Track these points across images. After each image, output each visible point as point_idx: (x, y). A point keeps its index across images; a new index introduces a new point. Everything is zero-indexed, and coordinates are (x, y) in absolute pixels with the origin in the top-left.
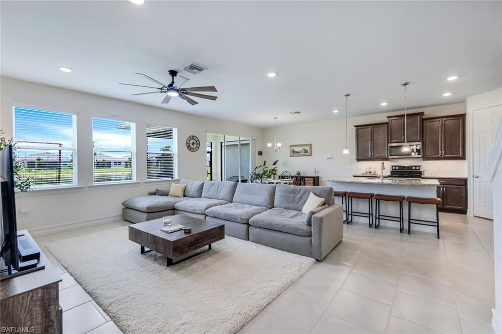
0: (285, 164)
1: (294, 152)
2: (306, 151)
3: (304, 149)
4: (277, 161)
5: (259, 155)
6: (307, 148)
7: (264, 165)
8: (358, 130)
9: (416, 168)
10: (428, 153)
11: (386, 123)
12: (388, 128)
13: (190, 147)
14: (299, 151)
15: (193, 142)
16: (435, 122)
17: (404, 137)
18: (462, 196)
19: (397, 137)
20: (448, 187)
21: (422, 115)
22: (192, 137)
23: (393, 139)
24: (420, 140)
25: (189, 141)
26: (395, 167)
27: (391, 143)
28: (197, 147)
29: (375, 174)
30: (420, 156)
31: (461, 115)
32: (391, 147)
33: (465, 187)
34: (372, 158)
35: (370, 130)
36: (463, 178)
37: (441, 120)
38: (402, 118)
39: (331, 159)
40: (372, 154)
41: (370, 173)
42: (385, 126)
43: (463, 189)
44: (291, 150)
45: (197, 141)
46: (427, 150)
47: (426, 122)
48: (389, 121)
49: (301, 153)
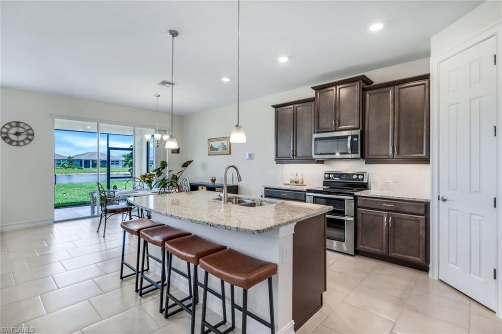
1: (212, 148)
2: (224, 148)
3: (222, 144)
4: (191, 162)
5: (173, 152)
8: (278, 112)
9: (358, 177)
10: (373, 149)
11: (312, 100)
12: (314, 107)
13: (10, 139)
14: (217, 147)
15: (16, 131)
16: (384, 92)
17: (335, 121)
18: (419, 235)
19: (326, 122)
20: (396, 217)
21: (363, 81)
22: (14, 124)
23: (321, 126)
24: (358, 127)
25: (8, 129)
26: (329, 174)
27: (318, 132)
28: (27, 139)
29: (302, 184)
30: (358, 155)
31: (427, 77)
32: (316, 139)
33: (425, 219)
34: (295, 158)
35: (292, 112)
36: (421, 200)
37: (393, 89)
38: (333, 90)
39: (251, 159)
40: (295, 152)
41: (296, 182)
42: (312, 105)
43: (421, 222)
44: (209, 145)
45: (27, 131)
46: (370, 145)
47: (369, 94)
48: (316, 94)
49: (219, 150)
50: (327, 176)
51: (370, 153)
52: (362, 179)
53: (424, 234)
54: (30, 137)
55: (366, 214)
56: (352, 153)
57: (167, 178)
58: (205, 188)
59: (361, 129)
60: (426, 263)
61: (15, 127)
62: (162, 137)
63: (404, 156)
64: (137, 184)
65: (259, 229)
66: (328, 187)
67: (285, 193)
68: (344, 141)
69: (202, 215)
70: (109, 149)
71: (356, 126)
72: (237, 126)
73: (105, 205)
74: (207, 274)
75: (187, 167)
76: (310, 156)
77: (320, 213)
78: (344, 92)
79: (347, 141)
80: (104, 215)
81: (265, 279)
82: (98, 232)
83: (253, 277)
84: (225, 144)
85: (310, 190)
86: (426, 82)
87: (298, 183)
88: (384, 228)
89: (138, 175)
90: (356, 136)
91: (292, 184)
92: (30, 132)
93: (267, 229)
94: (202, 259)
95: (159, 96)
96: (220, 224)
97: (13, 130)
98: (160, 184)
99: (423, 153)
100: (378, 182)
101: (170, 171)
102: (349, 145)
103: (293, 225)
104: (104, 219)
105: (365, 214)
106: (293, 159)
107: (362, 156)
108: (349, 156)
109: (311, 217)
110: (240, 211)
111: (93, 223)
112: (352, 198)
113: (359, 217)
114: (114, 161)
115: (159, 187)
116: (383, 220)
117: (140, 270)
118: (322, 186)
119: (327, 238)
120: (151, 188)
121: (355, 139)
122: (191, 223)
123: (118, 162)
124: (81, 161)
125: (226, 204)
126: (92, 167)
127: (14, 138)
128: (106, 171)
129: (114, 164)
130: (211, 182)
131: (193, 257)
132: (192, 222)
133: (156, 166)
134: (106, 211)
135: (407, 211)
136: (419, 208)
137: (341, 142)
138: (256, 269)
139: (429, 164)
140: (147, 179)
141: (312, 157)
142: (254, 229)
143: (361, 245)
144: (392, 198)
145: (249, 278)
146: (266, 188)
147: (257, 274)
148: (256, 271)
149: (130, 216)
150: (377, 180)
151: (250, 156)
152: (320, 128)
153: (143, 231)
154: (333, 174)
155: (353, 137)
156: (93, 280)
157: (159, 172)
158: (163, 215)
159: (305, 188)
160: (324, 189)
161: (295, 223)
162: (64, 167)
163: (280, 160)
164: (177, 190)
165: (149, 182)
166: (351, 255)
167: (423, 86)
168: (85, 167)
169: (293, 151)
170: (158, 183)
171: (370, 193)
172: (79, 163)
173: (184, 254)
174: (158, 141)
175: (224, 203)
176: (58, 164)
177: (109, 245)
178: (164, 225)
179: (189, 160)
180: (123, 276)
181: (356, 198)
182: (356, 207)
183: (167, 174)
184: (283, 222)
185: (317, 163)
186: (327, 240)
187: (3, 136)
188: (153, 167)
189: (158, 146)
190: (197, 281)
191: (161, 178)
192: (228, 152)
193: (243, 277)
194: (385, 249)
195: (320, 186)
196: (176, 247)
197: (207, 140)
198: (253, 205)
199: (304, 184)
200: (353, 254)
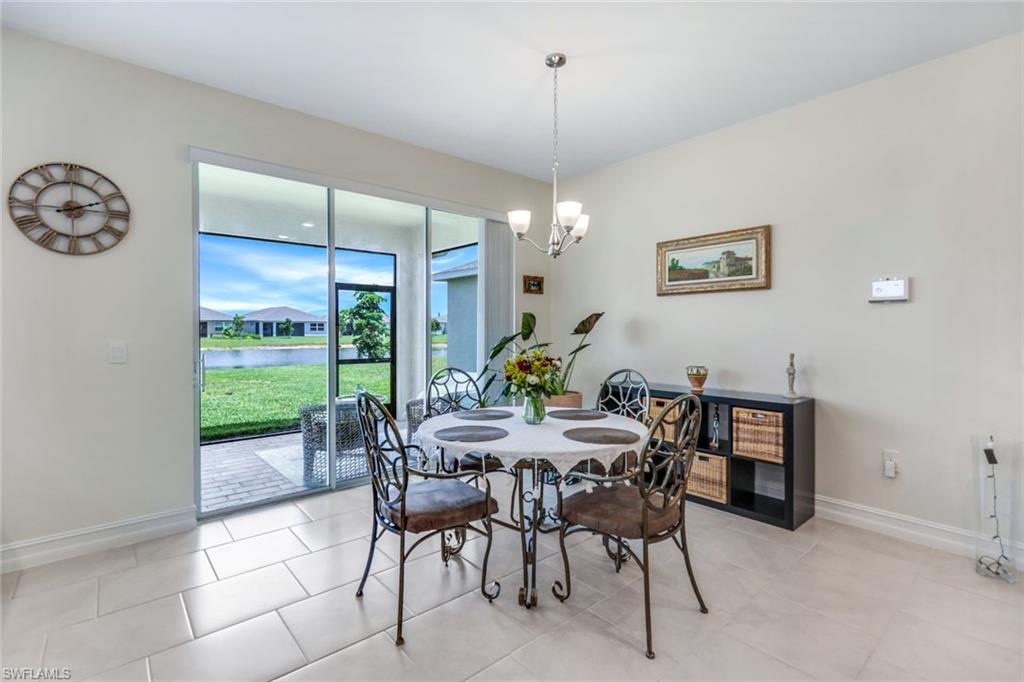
0: (636, 331)
1: (677, 272)
2: (739, 266)
3: (729, 254)
4: (598, 316)
5: (527, 290)
6: (745, 249)
7: (526, 337)
13: (43, 225)
14: (700, 266)
15: (69, 199)
22: (58, 174)
25: (40, 192)
28: (107, 229)
44: (662, 263)
45: (106, 200)
49: (711, 275)
54: (118, 225)
61: (65, 183)
75: (587, 332)
84: (740, 255)
92: (117, 206)
97: (58, 196)
101: (541, 346)
114: (315, 325)
124: (257, 324)
126: (277, 335)
127: (60, 223)
130: (689, 384)
134: (404, 525)
140: (536, 377)
162: (229, 335)
168: (265, 335)
172: (254, 327)
176: (217, 329)
179: (594, 312)
187: (20, 213)
192: (762, 280)
197: (655, 246)
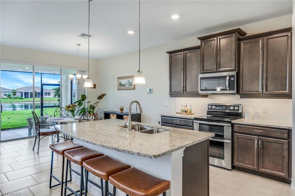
1: (121, 85)
2: (130, 84)
8: (171, 57)
9: (234, 108)
10: (246, 87)
11: (198, 48)
12: (200, 54)
14: (124, 84)
16: (255, 42)
17: (217, 65)
18: (284, 156)
19: (209, 64)
20: (264, 140)
21: (239, 33)
23: (205, 68)
24: (234, 69)
26: (212, 105)
27: (203, 73)
29: (191, 113)
30: (235, 92)
31: (289, 30)
32: (202, 78)
33: (287, 143)
34: (185, 93)
35: (183, 57)
36: (285, 128)
37: (262, 39)
38: (215, 40)
39: (151, 93)
40: (185, 88)
41: (185, 112)
42: (198, 51)
43: (285, 145)
44: (118, 82)
46: (244, 83)
47: (244, 43)
48: (201, 43)
49: (126, 86)
50: (210, 107)
51: (244, 90)
52: (238, 110)
53: (287, 155)
55: (241, 138)
56: (230, 89)
57: (87, 107)
58: (115, 115)
59: (237, 71)
60: (288, 177)
62: (82, 77)
63: (271, 92)
64: (63, 112)
65: (156, 154)
66: (211, 116)
67: (177, 120)
68: (224, 80)
69: (112, 141)
70: (42, 85)
71: (233, 68)
72: (139, 71)
73: (38, 129)
74: (115, 188)
75: (101, 99)
76: (197, 91)
77: (204, 140)
78: (223, 42)
79: (226, 80)
80: (37, 137)
81: (161, 193)
82: (33, 149)
83: (150, 193)
84: (130, 82)
85: (197, 118)
86: (289, 34)
87: (187, 112)
88: (255, 149)
89: (64, 105)
90: (233, 76)
91: (183, 113)
93: (162, 154)
94: (111, 177)
95: (79, 45)
96: (125, 149)
98: (81, 113)
99: (286, 90)
100: (250, 112)
101: (88, 102)
102: (227, 83)
103: (182, 150)
104: (38, 140)
105: (239, 137)
106: (184, 94)
107: (238, 92)
108: (227, 92)
109: (197, 143)
110: (142, 138)
111: (30, 143)
112: (230, 125)
113: (236, 140)
114: (47, 93)
115: (80, 115)
116: (254, 143)
117: (64, 181)
118: (206, 115)
119: (210, 156)
120: (74, 116)
121: (232, 79)
122: (102, 148)
123: (50, 93)
124: (22, 93)
125: (130, 132)
126: (30, 97)
128: (40, 100)
129: (47, 95)
130: (120, 111)
131: (105, 175)
132: (104, 147)
133: (78, 98)
134: (39, 134)
135: (274, 136)
136: (283, 134)
137: (221, 81)
138: (154, 186)
139: (292, 99)
140: (71, 109)
141: (198, 92)
142: (152, 154)
143: (237, 162)
144: (262, 125)
145: (147, 193)
146: (162, 116)
147: (154, 190)
148: (153, 188)
149: (58, 137)
150: (250, 110)
151: (150, 90)
152: (204, 70)
153: (67, 152)
154: (215, 105)
155: (231, 77)
156: (29, 189)
157: (80, 103)
158: (81, 140)
159: (192, 117)
160: (207, 117)
161: (184, 148)
162: (10, 97)
163: (173, 94)
164: (94, 118)
165: (73, 111)
166: (230, 170)
167: (287, 37)
168: (25, 97)
169: (183, 87)
170: (79, 112)
171: (244, 121)
173: (97, 171)
174: (79, 80)
175: (129, 130)
177: (42, 160)
178: (83, 147)
179: (103, 94)
180: (51, 186)
181: (233, 125)
182: (233, 132)
183: (86, 105)
184: (175, 148)
185: (202, 97)
186: (210, 157)
188: (75, 99)
189: (79, 84)
190: (108, 192)
191: (81, 107)
192: (133, 88)
193: (143, 192)
194: (256, 165)
195: (205, 115)
196: (92, 166)
197: (117, 78)
198: (151, 132)
199: (192, 113)
200: (231, 169)
